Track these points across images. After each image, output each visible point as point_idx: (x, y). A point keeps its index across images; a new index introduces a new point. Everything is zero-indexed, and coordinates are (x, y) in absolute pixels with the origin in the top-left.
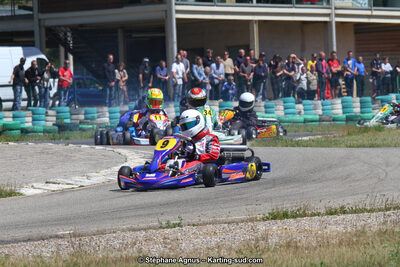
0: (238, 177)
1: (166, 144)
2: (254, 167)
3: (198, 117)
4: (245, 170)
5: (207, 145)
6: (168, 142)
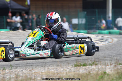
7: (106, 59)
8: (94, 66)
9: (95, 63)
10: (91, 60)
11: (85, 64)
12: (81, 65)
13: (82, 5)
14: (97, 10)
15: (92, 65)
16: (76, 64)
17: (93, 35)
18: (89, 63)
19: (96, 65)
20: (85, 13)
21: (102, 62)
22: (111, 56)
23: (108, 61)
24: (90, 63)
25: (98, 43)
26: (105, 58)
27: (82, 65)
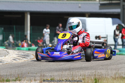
0: (102, 56)
1: (64, 35)
2: (109, 52)
3: (79, 23)
4: (105, 53)
5: (83, 38)
6: (66, 35)
7: (29, 75)
8: (18, 82)
9: (18, 79)
10: (14, 76)
12: (3, 81)
14: (14, 26)
15: (15, 81)
17: (14, 51)
18: (12, 79)
19: (20, 80)
20: (3, 29)
22: (34, 72)
23: (32, 78)
25: (19, 59)
27: (5, 80)
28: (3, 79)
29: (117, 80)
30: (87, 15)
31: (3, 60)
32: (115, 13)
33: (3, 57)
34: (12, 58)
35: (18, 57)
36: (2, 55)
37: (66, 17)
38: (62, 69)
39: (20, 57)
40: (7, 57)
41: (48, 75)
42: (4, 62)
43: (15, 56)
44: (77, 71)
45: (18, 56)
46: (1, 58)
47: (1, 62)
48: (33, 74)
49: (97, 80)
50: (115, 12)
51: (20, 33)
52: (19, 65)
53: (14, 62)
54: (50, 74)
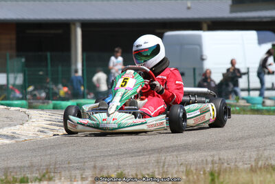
7: (72, 165)
9: (47, 176)
10: (38, 170)
11: (24, 177)
12: (15, 181)
13: (14, 42)
14: (49, 54)
15: (40, 180)
16: (3, 177)
17: (41, 112)
18: (34, 175)
19: (50, 179)
21: (63, 173)
22: (84, 158)
23: (78, 172)
24: (37, 175)
25: (52, 130)
26: (69, 163)
27: (18, 180)
28: (13, 177)
29: (259, 172)
30: (205, 26)
31: (18, 132)
32: (265, 20)
33: (18, 127)
34: (37, 129)
35: (49, 124)
36: (15, 123)
37: (158, 31)
38: (144, 151)
39: (55, 125)
40: (26, 125)
41: (112, 163)
42: (18, 138)
43: (44, 124)
44: (175, 153)
45: (50, 122)
46: (12, 128)
47: (12, 137)
48: (81, 162)
49: (216, 175)
50: (266, 17)
51: (60, 68)
52: (52, 144)
53: (42, 136)
54: (117, 163)
